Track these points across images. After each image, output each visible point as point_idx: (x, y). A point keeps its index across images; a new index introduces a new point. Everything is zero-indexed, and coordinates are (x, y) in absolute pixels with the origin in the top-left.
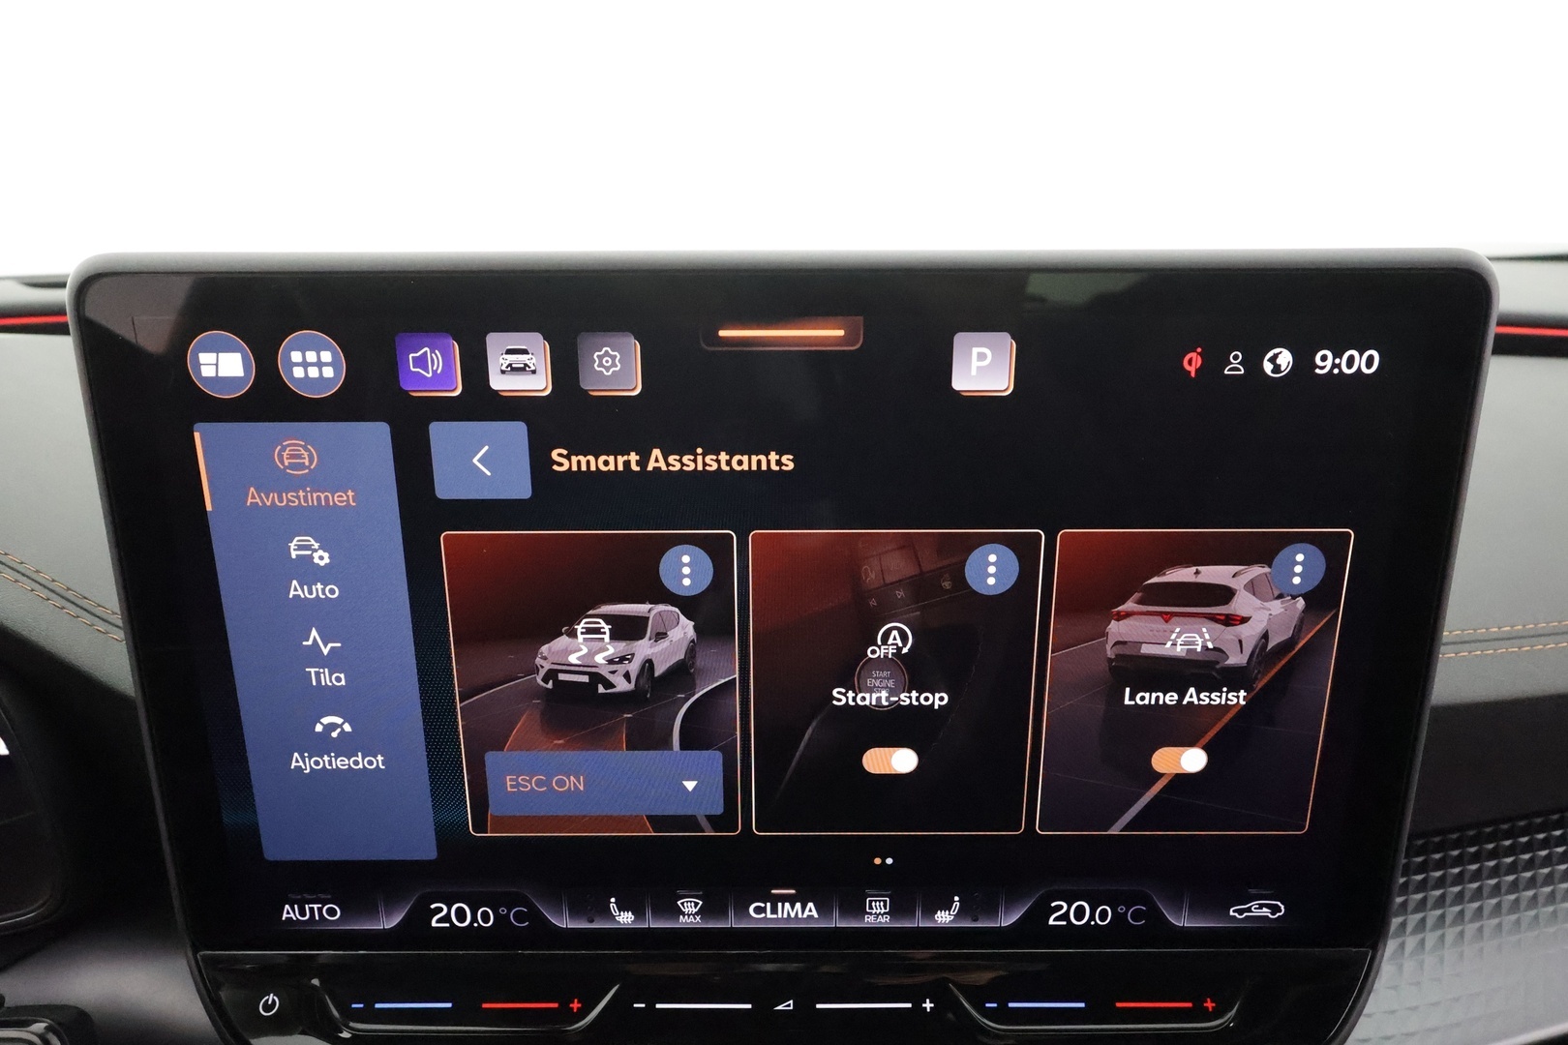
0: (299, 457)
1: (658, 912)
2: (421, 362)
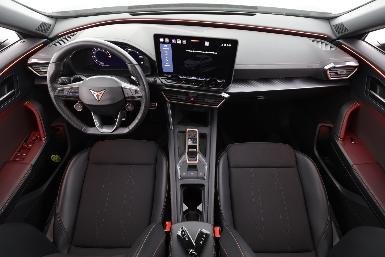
0: (166, 46)
2: (173, 41)
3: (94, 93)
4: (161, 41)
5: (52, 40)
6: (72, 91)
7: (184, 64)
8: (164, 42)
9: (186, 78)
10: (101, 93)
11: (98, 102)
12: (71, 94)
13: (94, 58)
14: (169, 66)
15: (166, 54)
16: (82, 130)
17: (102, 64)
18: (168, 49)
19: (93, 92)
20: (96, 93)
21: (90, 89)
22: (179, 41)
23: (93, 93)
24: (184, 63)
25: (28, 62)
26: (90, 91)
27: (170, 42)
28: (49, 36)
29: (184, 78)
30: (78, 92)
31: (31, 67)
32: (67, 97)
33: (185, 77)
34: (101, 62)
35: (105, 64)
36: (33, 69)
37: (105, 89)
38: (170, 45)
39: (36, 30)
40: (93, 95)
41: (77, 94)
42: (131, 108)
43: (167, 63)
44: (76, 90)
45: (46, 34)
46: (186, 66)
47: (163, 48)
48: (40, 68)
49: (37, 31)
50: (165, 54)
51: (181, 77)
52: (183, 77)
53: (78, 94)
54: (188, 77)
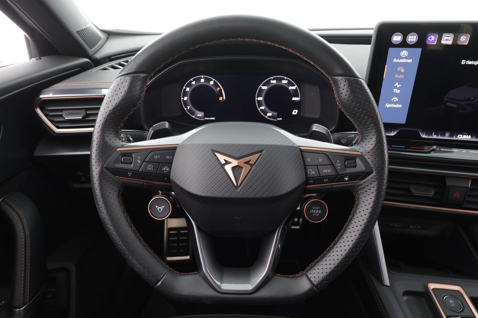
0: (405, 54)
1: (442, 135)
2: (431, 38)
3: (227, 162)
4: (396, 41)
5: (97, 62)
6: (156, 157)
7: (445, 99)
8: (404, 44)
9: (440, 137)
10: (247, 163)
11: (236, 188)
12: (150, 168)
13: (184, 101)
14: (398, 106)
15: (400, 73)
16: (160, 283)
17: (198, 115)
18: (410, 61)
19: (222, 158)
20: (235, 163)
21: (216, 152)
22: (447, 38)
23: (223, 162)
24: (448, 95)
25: (41, 96)
26: (216, 155)
27: (421, 43)
28: (94, 55)
29: (435, 137)
30: (170, 163)
31: (42, 110)
32: (136, 174)
33: (438, 135)
34: (197, 112)
35: (205, 116)
36: (46, 115)
37: (261, 151)
38: (419, 50)
39: (78, 32)
40: (223, 166)
41: (165, 169)
42: (320, 212)
43: (396, 99)
44: (167, 157)
45: (91, 51)
46: (448, 104)
47: (395, 60)
48: (64, 113)
49: (77, 36)
50: (397, 76)
51: (426, 134)
52: (432, 135)
53: (170, 167)
54: (447, 135)
